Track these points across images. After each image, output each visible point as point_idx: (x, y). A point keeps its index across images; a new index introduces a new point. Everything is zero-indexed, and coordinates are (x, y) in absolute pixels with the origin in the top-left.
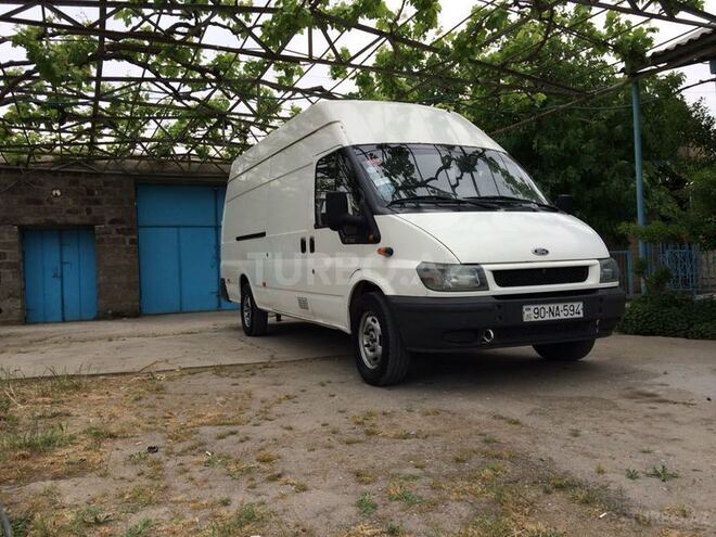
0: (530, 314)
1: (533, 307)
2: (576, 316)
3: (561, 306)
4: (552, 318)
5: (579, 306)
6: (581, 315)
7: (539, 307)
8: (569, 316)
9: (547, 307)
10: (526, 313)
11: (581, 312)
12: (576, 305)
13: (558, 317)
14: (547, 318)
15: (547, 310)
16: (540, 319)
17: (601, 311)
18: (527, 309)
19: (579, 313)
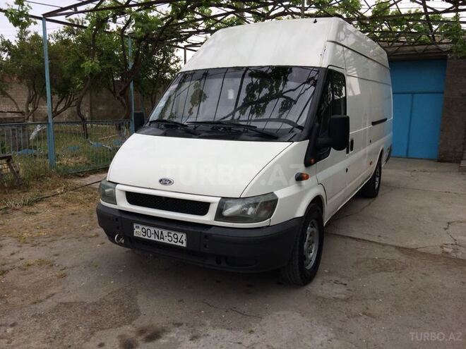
0: (139, 231)
1: (141, 227)
2: (179, 244)
3: (165, 233)
4: (157, 239)
5: (185, 235)
6: (184, 245)
7: (146, 228)
8: (173, 243)
9: (152, 229)
10: (136, 230)
11: (185, 242)
12: (180, 235)
13: (162, 240)
14: (152, 238)
15: (153, 232)
16: (146, 237)
17: (205, 246)
18: (137, 227)
19: (182, 243)
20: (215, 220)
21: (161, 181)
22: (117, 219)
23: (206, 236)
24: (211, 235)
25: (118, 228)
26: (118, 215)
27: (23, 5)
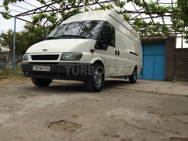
1: (35, 66)
2: (48, 70)
3: (43, 67)
4: (40, 70)
5: (49, 67)
7: (37, 66)
8: (46, 70)
9: (39, 66)
10: (34, 68)
11: (49, 69)
12: (48, 67)
13: (42, 70)
14: (39, 70)
15: (39, 67)
16: (37, 70)
17: (56, 70)
18: (34, 67)
19: (49, 70)
20: (60, 60)
21: (43, 50)
22: (27, 65)
23: (57, 66)
24: (58, 65)
25: (28, 68)
26: (28, 63)
27: (8, 10)
